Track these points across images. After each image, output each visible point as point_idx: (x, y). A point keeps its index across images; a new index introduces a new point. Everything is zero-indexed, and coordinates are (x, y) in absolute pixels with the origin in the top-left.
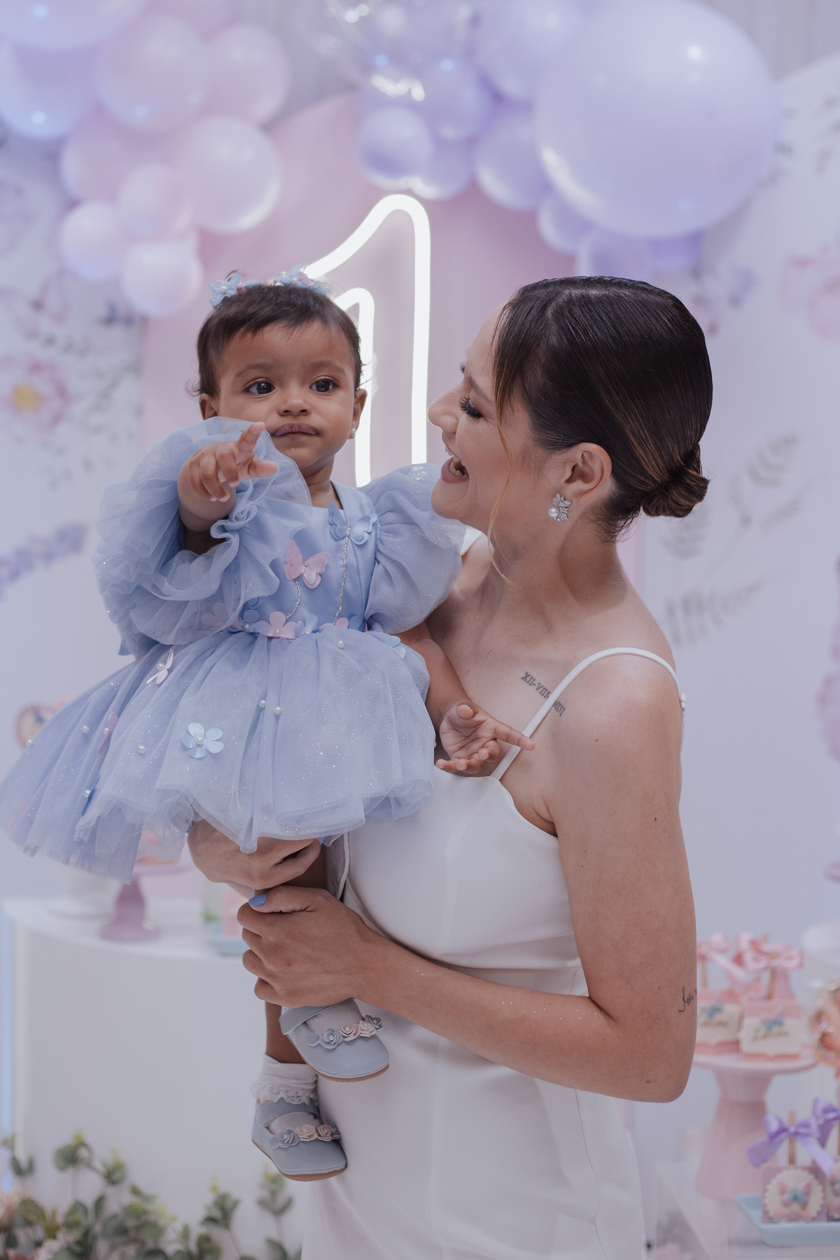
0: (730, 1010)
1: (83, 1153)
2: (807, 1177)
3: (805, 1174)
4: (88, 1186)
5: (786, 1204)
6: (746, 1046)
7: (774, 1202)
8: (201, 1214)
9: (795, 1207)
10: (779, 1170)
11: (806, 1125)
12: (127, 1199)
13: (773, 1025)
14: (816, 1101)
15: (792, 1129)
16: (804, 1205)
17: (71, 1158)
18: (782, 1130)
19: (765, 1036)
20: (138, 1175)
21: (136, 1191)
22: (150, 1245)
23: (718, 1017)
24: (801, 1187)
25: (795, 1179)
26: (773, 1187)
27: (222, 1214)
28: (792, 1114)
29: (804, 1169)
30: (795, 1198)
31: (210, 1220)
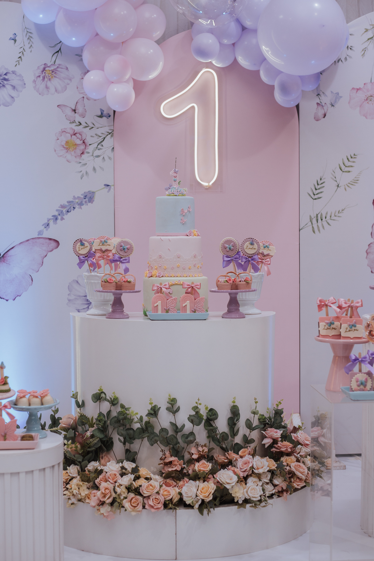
0: (337, 324)
1: (103, 395)
2: (366, 376)
3: (365, 375)
4: (105, 407)
5: (359, 386)
6: (342, 335)
7: (354, 385)
8: (147, 412)
9: (362, 387)
10: (356, 374)
11: (365, 358)
12: (119, 409)
13: (352, 327)
14: (368, 351)
15: (360, 359)
16: (365, 386)
17: (98, 397)
18: (356, 359)
19: (349, 331)
20: (123, 400)
21: (122, 406)
22: (128, 427)
23: (332, 326)
24: (364, 380)
25: (361, 377)
26: (354, 380)
27: (154, 412)
28: (360, 354)
29: (365, 373)
30: (362, 384)
31: (149, 414)
